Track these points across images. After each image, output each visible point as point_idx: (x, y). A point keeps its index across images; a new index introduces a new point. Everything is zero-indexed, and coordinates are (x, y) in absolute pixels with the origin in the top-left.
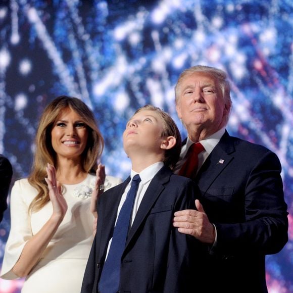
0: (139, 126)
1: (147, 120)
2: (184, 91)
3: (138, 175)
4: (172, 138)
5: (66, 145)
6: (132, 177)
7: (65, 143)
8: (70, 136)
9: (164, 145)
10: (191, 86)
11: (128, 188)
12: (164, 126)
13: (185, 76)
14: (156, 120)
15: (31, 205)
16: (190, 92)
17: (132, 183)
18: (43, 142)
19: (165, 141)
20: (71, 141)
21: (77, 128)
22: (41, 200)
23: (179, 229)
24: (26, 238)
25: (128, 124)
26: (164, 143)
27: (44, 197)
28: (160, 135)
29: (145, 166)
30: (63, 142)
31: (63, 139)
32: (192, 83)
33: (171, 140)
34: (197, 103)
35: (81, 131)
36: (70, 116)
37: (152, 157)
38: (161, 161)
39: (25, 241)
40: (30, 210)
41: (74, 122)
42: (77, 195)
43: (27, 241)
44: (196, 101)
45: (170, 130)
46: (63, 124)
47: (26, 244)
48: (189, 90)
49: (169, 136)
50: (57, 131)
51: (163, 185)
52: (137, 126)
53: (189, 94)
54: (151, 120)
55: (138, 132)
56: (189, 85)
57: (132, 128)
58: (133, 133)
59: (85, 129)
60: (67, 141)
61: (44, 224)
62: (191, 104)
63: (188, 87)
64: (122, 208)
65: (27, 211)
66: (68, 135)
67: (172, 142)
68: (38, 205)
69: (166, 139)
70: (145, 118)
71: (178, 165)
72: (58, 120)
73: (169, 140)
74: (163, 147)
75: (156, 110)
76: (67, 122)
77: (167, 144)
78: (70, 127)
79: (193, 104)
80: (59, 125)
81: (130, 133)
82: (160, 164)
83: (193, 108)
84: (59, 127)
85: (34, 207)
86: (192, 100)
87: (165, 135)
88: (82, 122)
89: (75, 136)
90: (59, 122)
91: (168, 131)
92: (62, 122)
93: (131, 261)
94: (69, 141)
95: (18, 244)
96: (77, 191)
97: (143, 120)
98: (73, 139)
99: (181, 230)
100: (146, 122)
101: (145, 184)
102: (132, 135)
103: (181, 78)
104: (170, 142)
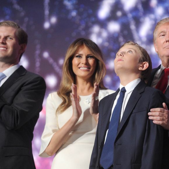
0: (124, 55)
1: (129, 51)
2: (159, 34)
3: (124, 88)
4: (146, 63)
5: (81, 70)
6: (120, 89)
7: (80, 68)
8: (84, 64)
9: (141, 68)
10: (164, 31)
11: (118, 96)
12: (140, 55)
13: (160, 25)
14: (136, 51)
15: (58, 109)
16: (163, 35)
17: (120, 93)
18: (67, 68)
19: (141, 65)
20: (85, 67)
21: (89, 59)
22: (64, 106)
23: (153, 121)
24: (54, 131)
25: (117, 54)
26: (141, 67)
27: (66, 104)
28: (138, 61)
29: (129, 81)
30: (79, 68)
31: (79, 66)
32: (165, 30)
33: (145, 64)
34: (168, 42)
35: (91, 61)
36: (84, 51)
37: (133, 75)
38: (139, 78)
39: (54, 132)
40: (57, 113)
41: (87, 55)
42: (88, 103)
43: (55, 133)
44: (167, 41)
45: (144, 58)
46: (80, 56)
47: (54, 134)
48: (162, 34)
49: (144, 62)
50: (75, 61)
51: (140, 94)
52: (123, 56)
53: (162, 37)
54: (132, 52)
55: (124, 60)
56: (162, 30)
57: (120, 57)
58: (120, 60)
59: (94, 59)
60: (82, 67)
61: (66, 122)
62: (164, 43)
63: (162, 32)
64: (115, 108)
65: (55, 113)
66: (82, 64)
67: (146, 65)
68: (62, 109)
69: (142, 64)
70: (128, 50)
71: (155, 82)
72: (76, 54)
73: (144, 64)
74: (140, 69)
75: (135, 45)
76: (82, 55)
77: (143, 67)
78: (84, 58)
79: (165, 43)
80: (77, 57)
81: (119, 60)
82: (138, 80)
83: (165, 46)
84: (77, 58)
85: (59, 111)
86: (164, 40)
87: (141, 61)
88: (91, 55)
89: (87, 64)
90: (77, 55)
91: (143, 58)
92: (79, 55)
93: (121, 144)
94: (83, 67)
95: (49, 135)
96: (88, 100)
97: (127, 52)
98: (86, 66)
99: (154, 122)
100: (129, 53)
101: (129, 93)
102: (120, 62)
103: (158, 26)
104: (145, 66)
